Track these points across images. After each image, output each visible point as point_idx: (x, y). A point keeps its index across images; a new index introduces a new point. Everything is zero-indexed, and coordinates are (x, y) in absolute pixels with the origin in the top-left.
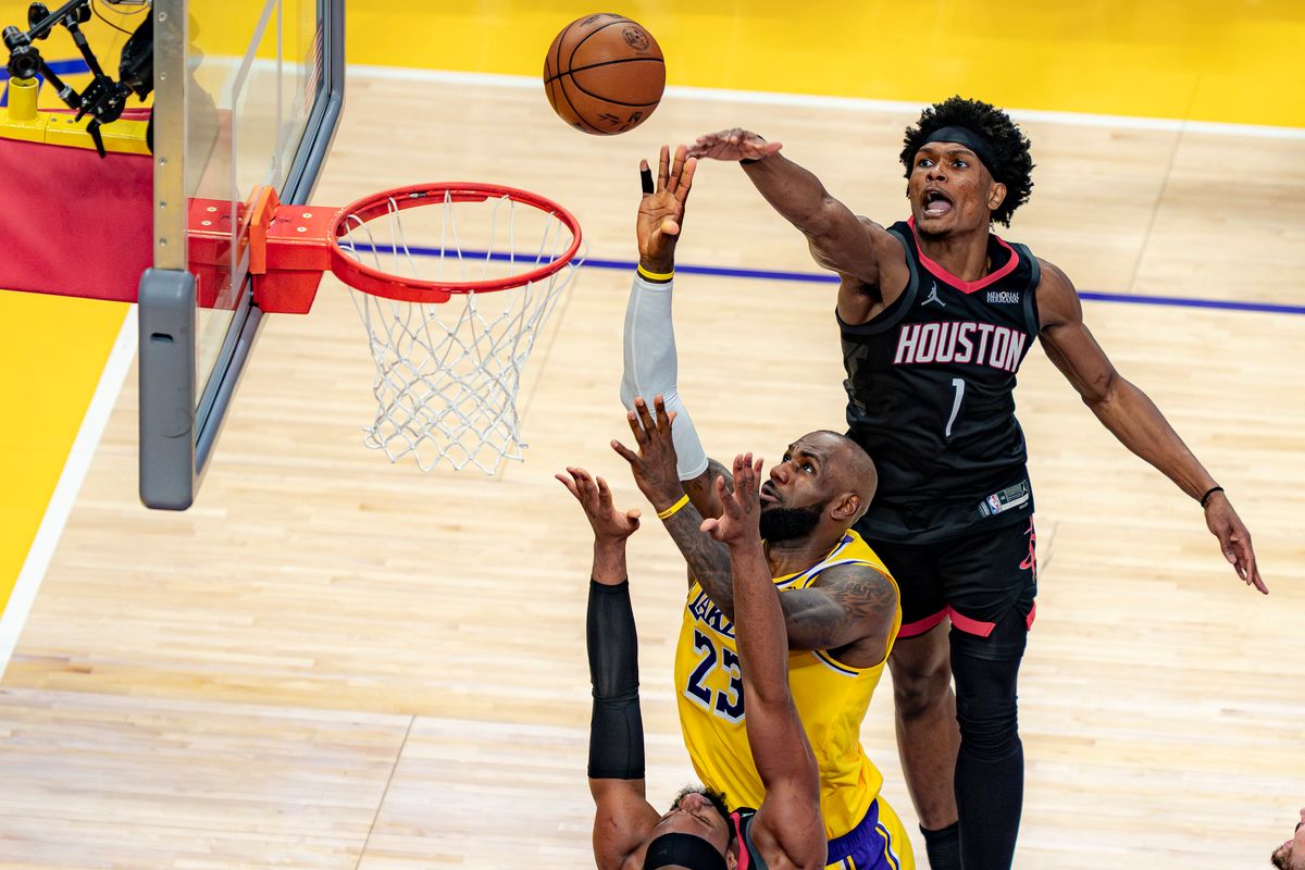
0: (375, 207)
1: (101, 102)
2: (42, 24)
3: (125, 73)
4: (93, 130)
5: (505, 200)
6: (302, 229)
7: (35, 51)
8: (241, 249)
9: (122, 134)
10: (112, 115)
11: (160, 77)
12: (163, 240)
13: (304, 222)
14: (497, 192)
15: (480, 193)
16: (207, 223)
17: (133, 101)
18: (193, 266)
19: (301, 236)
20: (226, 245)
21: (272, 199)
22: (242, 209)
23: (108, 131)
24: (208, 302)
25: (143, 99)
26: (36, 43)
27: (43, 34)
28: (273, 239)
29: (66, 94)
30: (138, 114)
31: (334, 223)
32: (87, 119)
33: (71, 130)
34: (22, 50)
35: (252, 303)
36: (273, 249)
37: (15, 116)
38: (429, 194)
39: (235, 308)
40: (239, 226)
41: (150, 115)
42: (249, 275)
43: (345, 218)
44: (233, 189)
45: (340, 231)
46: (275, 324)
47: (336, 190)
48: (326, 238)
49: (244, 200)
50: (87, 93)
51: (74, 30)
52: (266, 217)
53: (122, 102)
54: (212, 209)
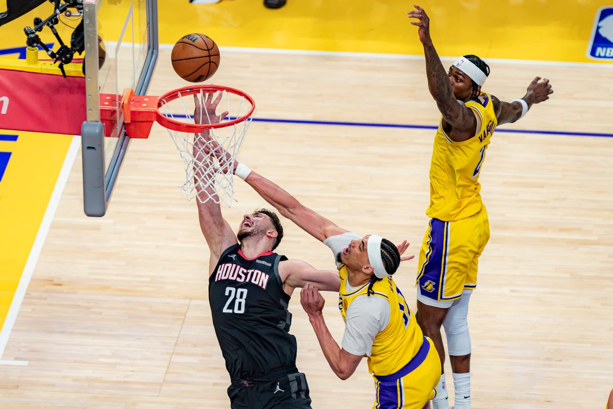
0: (172, 96)
1: (64, 56)
2: (39, 25)
3: (73, 44)
4: (61, 67)
6: (144, 105)
7: (37, 36)
8: (121, 113)
9: (72, 69)
10: (68, 61)
11: (87, 46)
12: (90, 110)
13: (144, 101)
14: (221, 88)
15: (214, 89)
16: (106, 103)
17: (76, 55)
18: (102, 120)
19: (144, 107)
20: (114, 112)
21: (132, 93)
22: (120, 97)
23: (67, 67)
24: (108, 135)
25: (80, 54)
26: (37, 33)
27: (40, 29)
28: (133, 109)
29: (50, 53)
30: (78, 61)
31: (157, 102)
32: (58, 63)
33: (53, 68)
34: (32, 36)
35: (126, 135)
36: (133, 113)
37: (30, 63)
38: (194, 90)
39: (119, 137)
40: (120, 104)
41: (83, 61)
42: (124, 123)
43: (161, 100)
44: (117, 89)
45: (159, 105)
46: (135, 144)
48: (153, 108)
49: (121, 93)
50: (58, 52)
51: (52, 27)
52: (130, 101)
53: (72, 56)
54: (108, 98)
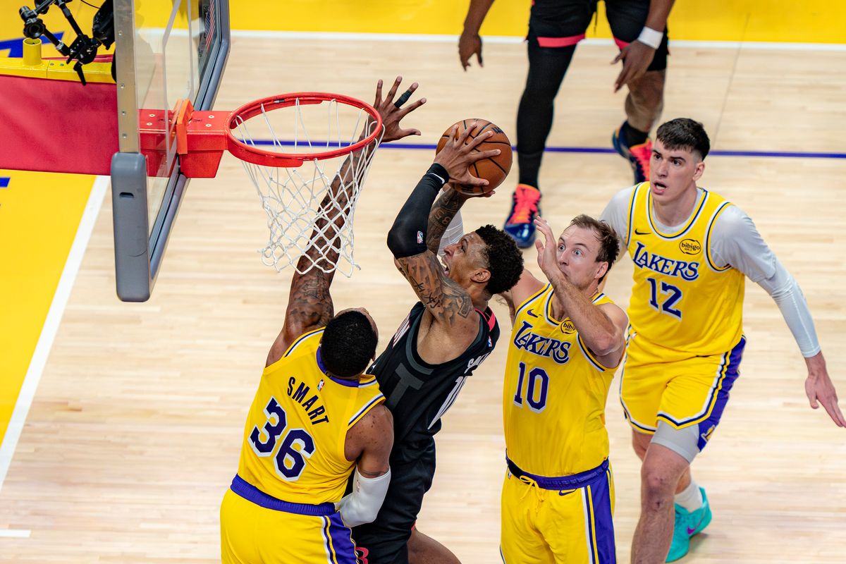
0: (251, 111)
1: (82, 51)
2: (43, 5)
3: (96, 32)
4: (78, 68)
5: (333, 102)
6: (208, 125)
7: (41, 21)
8: (172, 139)
9: (96, 71)
10: (89, 59)
11: (118, 34)
12: (124, 135)
13: (210, 121)
14: (328, 97)
15: (317, 98)
16: (149, 124)
17: (102, 50)
18: (143, 151)
19: (208, 129)
20: (163, 137)
21: (189, 107)
22: (171, 114)
23: (88, 69)
24: (153, 174)
25: (108, 48)
26: (40, 16)
27: (44, 10)
28: (191, 132)
29: (60, 47)
30: (105, 59)
31: (228, 120)
32: (73, 63)
33: (64, 70)
34: (33, 21)
35: (180, 172)
36: (191, 139)
37: (28, 63)
38: (286, 101)
39: (170, 176)
40: (170, 125)
41: (113, 58)
42: (177, 155)
43: (234, 117)
44: (166, 104)
45: (233, 126)
46: (196, 187)
47: (229, 99)
48: (223, 130)
49: (171, 108)
50: (73, 45)
51: (63, 7)
52: (186, 119)
53: (95, 51)
54: (152, 115)
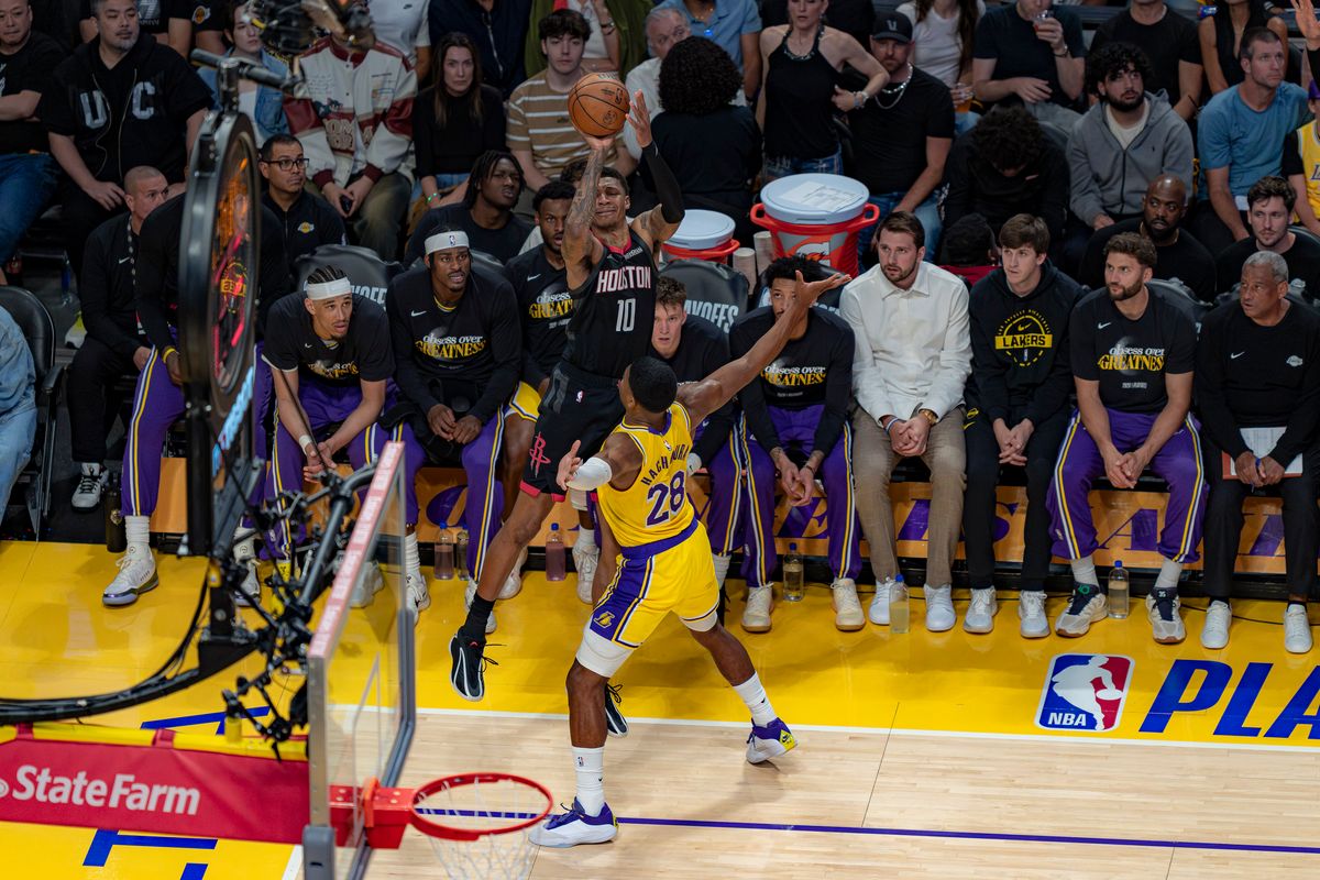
0: (434, 788)
1: (279, 731)
2: (244, 687)
3: (292, 715)
4: (274, 747)
5: (510, 784)
6: (394, 801)
7: (240, 704)
8: (360, 813)
9: (290, 749)
10: (285, 738)
11: (312, 716)
12: (316, 809)
13: (394, 797)
14: (505, 777)
15: (495, 778)
16: (340, 799)
17: (296, 730)
18: (334, 823)
19: (394, 805)
20: (350, 811)
21: (377, 785)
22: (360, 790)
23: (284, 748)
24: (341, 843)
25: (302, 727)
26: (241, 699)
27: (244, 693)
28: (377, 807)
29: (259, 727)
30: (300, 738)
31: (412, 797)
32: (271, 741)
33: (262, 747)
34: (233, 703)
35: (367, 844)
36: (378, 814)
37: (230, 740)
38: (467, 780)
39: (357, 847)
40: (358, 799)
41: (306, 738)
42: (365, 829)
43: (418, 794)
44: (355, 779)
45: (416, 801)
46: (380, 856)
47: (412, 779)
48: (408, 806)
49: (360, 785)
50: (271, 727)
51: (262, 691)
52: (373, 795)
53: (290, 730)
54: (342, 791)
